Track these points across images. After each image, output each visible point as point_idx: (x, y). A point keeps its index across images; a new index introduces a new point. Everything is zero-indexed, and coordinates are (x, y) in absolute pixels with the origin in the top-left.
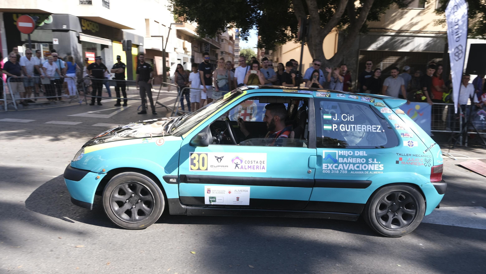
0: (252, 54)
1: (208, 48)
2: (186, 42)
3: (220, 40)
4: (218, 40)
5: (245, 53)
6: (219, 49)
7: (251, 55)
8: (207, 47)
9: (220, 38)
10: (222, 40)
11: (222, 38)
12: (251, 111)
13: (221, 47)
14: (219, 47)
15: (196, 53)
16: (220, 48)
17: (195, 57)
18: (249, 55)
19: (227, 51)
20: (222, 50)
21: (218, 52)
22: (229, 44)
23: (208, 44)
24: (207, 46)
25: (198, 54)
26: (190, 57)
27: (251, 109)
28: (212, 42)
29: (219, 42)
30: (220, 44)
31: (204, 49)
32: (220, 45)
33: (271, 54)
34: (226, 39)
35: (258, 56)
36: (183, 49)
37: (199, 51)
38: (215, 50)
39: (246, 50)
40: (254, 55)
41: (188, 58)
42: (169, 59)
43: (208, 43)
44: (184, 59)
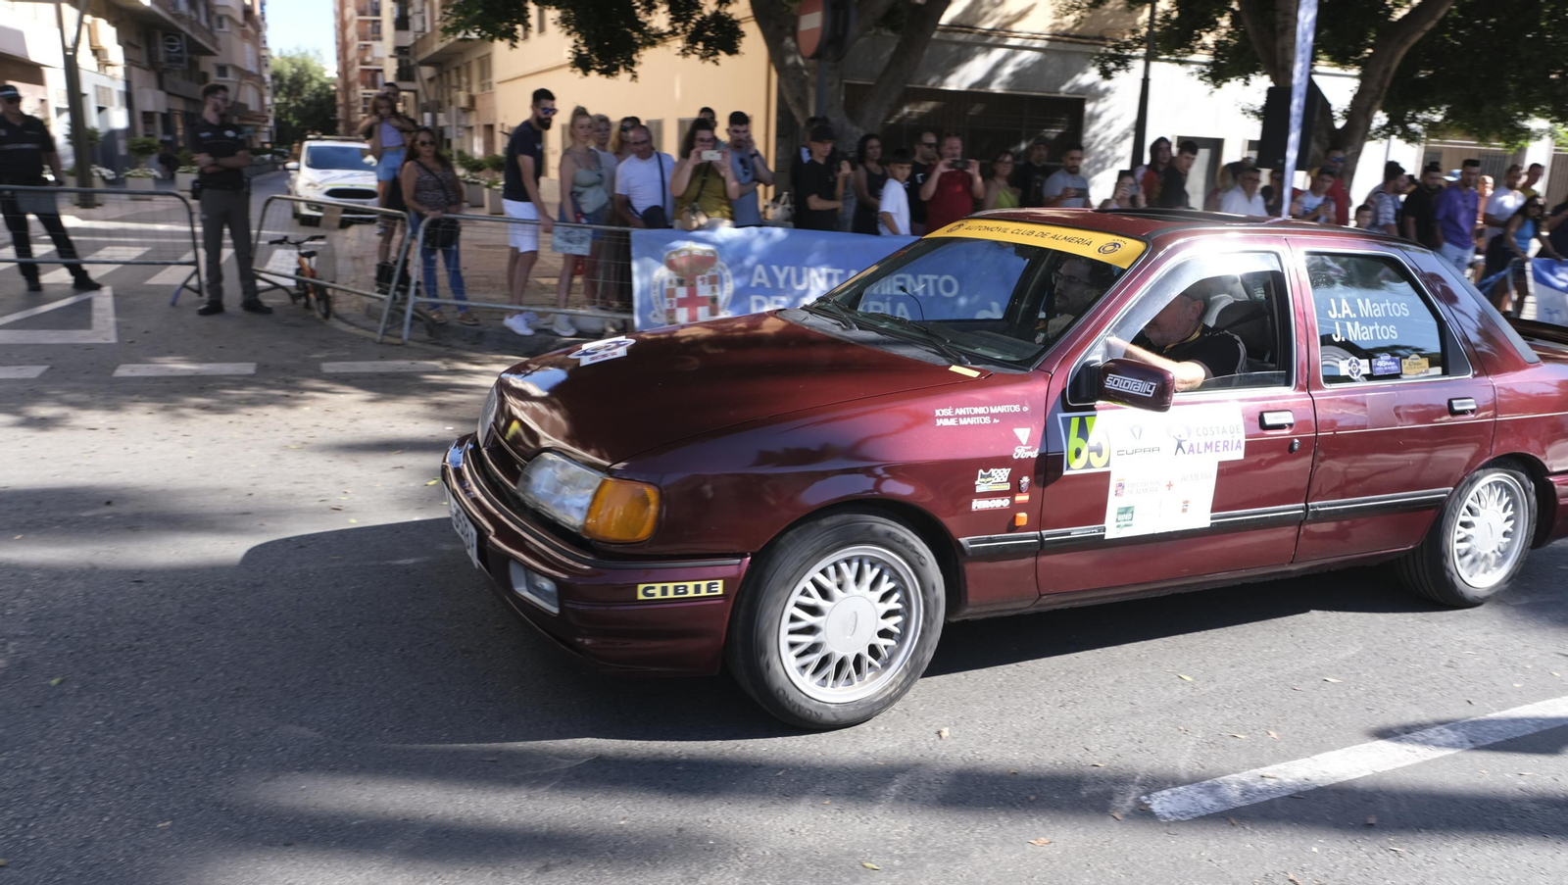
0: (315, 75)
1: (180, 51)
2: (102, 23)
3: (215, 23)
4: (208, 20)
5: (288, 71)
6: (211, 53)
7: (311, 79)
8: (173, 47)
9: (213, 13)
10: (220, 19)
11: (220, 12)
12: (714, 289)
13: (219, 49)
14: (212, 49)
15: (135, 71)
16: (217, 52)
17: (135, 84)
18: (306, 78)
19: (239, 63)
20: (221, 60)
21: (207, 64)
22: (245, 35)
23: (179, 37)
24: (173, 41)
25: (144, 72)
26: (120, 86)
27: (710, 284)
28: (192, 28)
29: (210, 31)
30: (216, 34)
31: (162, 57)
32: (214, 40)
33: (431, 80)
34: (231, 19)
35: (347, 86)
36: (90, 52)
37: (145, 64)
38: (195, 57)
39: (291, 60)
40: (323, 80)
41: (109, 89)
42: (46, 94)
43: (178, 32)
44: (98, 96)
